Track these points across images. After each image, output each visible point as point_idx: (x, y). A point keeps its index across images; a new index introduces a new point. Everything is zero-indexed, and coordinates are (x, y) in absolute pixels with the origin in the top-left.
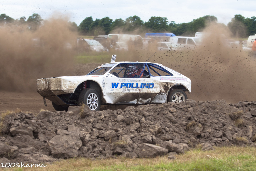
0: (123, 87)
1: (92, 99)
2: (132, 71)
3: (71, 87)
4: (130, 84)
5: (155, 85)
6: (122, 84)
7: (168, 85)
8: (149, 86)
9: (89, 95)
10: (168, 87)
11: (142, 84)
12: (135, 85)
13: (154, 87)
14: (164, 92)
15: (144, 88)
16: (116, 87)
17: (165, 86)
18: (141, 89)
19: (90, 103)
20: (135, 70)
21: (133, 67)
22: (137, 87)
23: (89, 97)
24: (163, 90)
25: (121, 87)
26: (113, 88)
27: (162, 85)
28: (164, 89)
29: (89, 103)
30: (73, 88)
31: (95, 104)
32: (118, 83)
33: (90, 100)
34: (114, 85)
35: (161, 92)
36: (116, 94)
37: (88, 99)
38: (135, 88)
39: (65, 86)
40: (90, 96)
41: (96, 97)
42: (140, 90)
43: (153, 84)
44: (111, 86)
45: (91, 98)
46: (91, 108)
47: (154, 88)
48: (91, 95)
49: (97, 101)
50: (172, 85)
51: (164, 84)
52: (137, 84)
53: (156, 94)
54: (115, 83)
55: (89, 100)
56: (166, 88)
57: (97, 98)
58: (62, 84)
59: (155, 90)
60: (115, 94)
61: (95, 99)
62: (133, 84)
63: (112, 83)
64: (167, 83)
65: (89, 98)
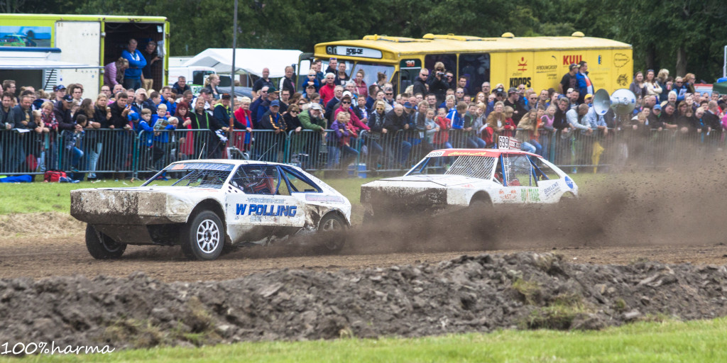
0: (252, 213)
1: (208, 231)
2: (258, 180)
3: (182, 210)
4: (261, 206)
5: (298, 211)
6: (251, 206)
7: (318, 211)
8: (289, 211)
9: (201, 225)
10: (319, 216)
11: (279, 207)
12: (268, 210)
13: (297, 213)
14: (311, 225)
15: (281, 215)
16: (243, 214)
17: (313, 212)
18: (277, 217)
19: (203, 239)
20: (261, 179)
21: (258, 173)
22: (271, 214)
23: (201, 227)
24: (310, 221)
25: (250, 214)
26: (238, 214)
27: (309, 210)
28: (312, 218)
29: (201, 240)
30: (184, 214)
31: (213, 241)
32: (246, 205)
33: (203, 233)
34: (240, 209)
35: (306, 224)
36: (241, 226)
37: (198, 233)
38: (268, 214)
39: (171, 209)
40: (203, 226)
41: (214, 226)
42: (275, 220)
43: (295, 208)
44: (235, 212)
45: (205, 230)
46: (206, 249)
47: (296, 216)
48: (205, 224)
49: (217, 233)
50: (326, 211)
51: (312, 208)
52: (272, 207)
53: (299, 228)
54: (242, 205)
55: (200, 233)
56: (315, 216)
57: (216, 229)
58: (167, 204)
59: (298, 220)
60: (239, 227)
61: (213, 230)
62: (266, 206)
63: (238, 205)
64: (317, 207)
65: (201, 230)
